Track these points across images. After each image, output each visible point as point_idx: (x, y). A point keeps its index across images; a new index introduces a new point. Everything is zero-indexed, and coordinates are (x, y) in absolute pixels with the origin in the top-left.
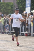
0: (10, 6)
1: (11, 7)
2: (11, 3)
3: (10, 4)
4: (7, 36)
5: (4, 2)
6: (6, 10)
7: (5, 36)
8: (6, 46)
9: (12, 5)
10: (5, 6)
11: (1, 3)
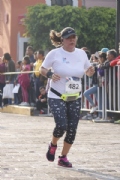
0: (104, 19)
1: (107, 26)
2: (109, 11)
3: (104, 15)
4: (90, 128)
5: (84, 7)
6: (89, 36)
7: (86, 128)
8: (89, 162)
9: (112, 19)
10: (86, 19)
11: (74, 11)
